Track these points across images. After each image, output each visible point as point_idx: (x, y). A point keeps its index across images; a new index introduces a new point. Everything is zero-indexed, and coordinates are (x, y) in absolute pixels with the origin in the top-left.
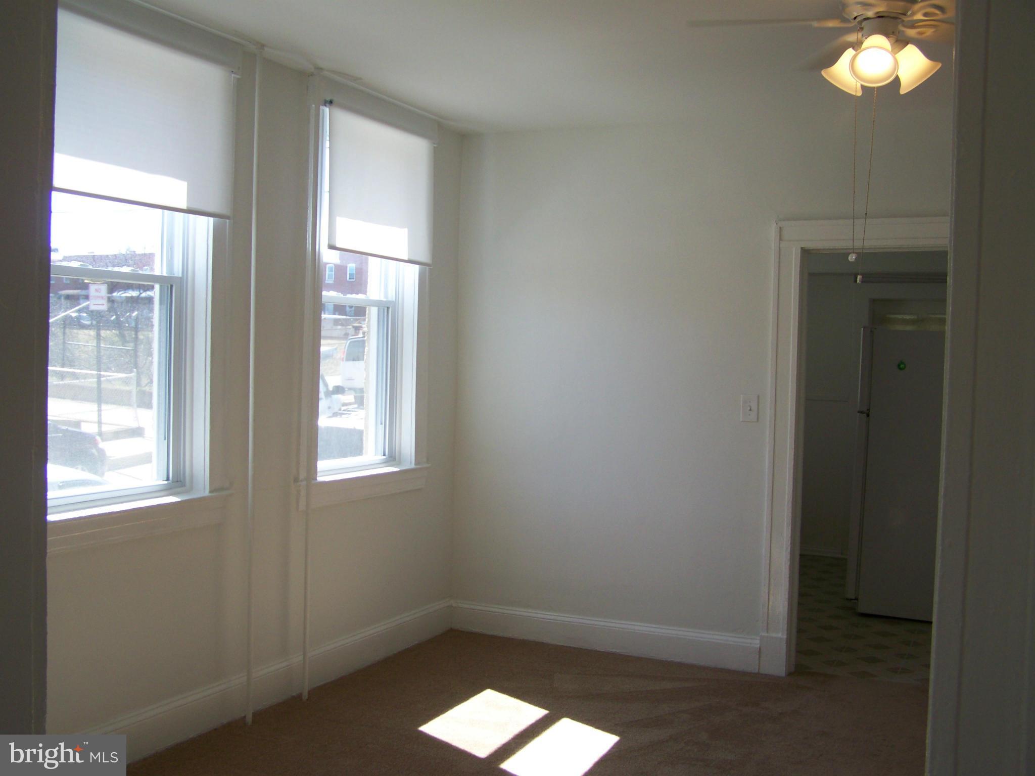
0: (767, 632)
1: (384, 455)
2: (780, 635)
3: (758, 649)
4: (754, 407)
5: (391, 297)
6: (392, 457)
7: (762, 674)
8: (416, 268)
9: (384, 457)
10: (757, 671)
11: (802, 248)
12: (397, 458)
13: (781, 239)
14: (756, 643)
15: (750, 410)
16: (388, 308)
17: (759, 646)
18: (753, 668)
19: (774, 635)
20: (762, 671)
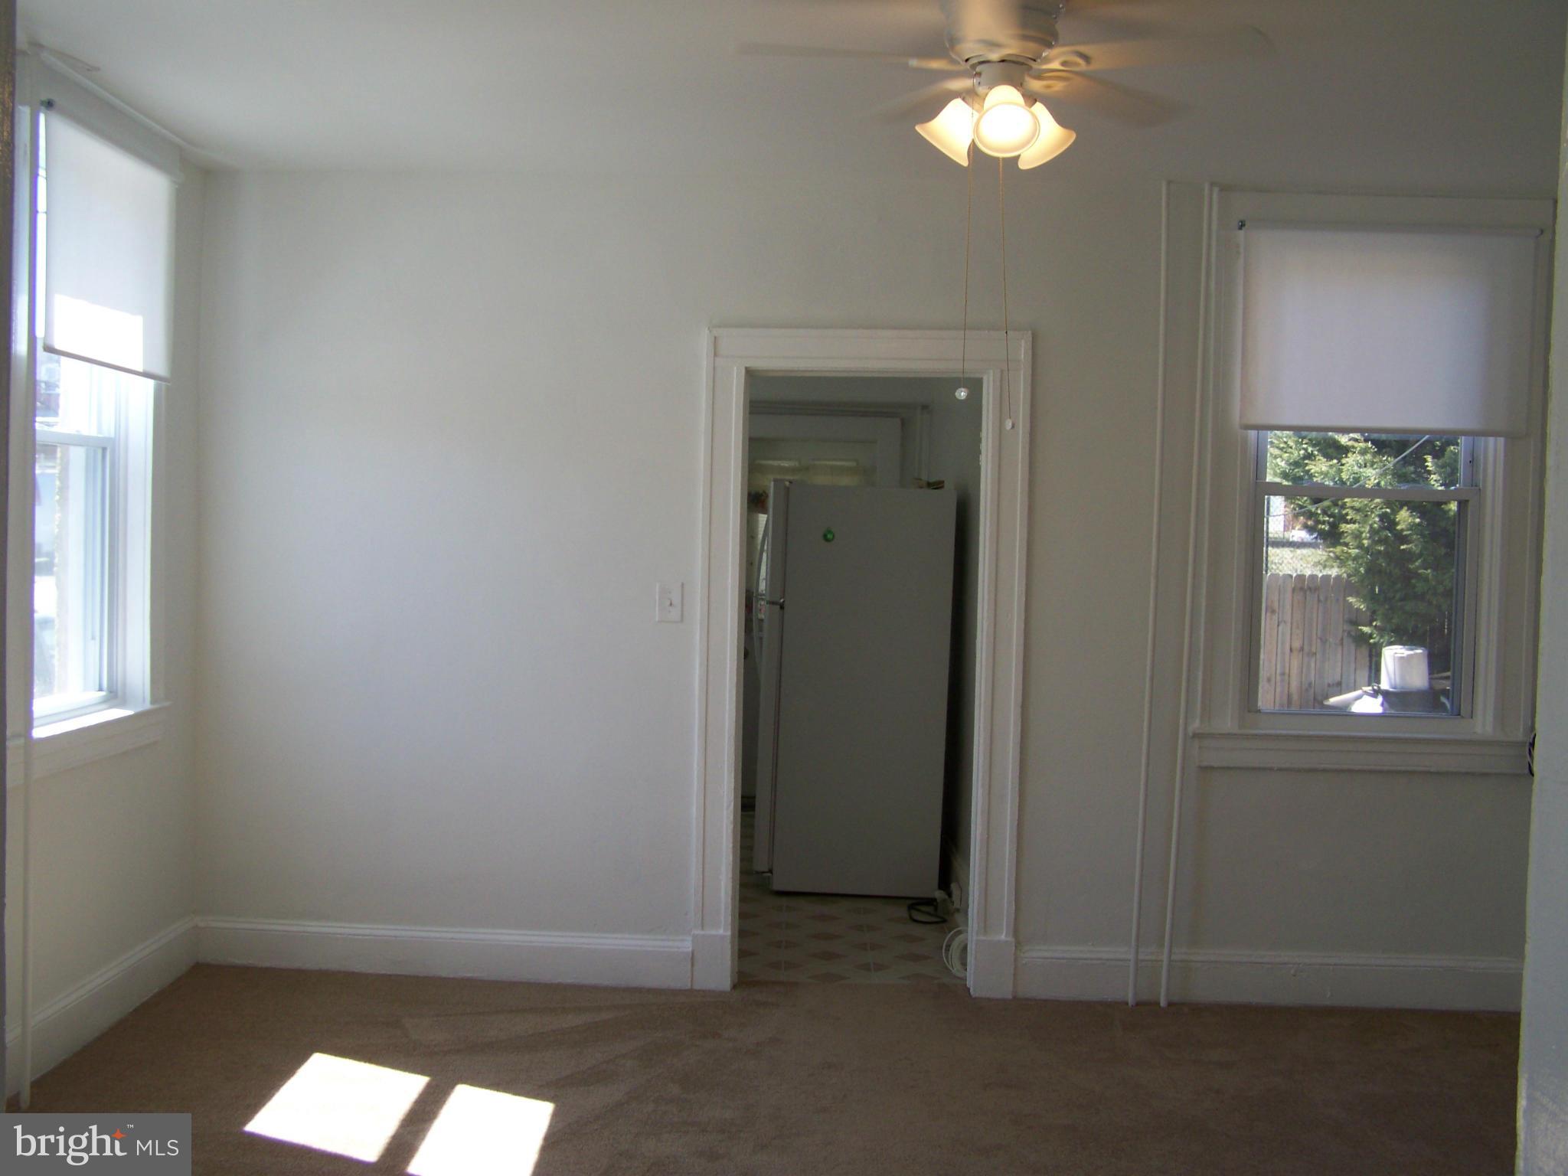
0: (703, 929)
1: (101, 689)
2: (721, 932)
3: (691, 955)
4: (677, 601)
5: (108, 431)
6: (114, 695)
7: (696, 990)
8: (150, 384)
9: (103, 693)
10: (689, 986)
11: (746, 368)
12: (120, 693)
13: (715, 355)
14: (687, 945)
15: (671, 604)
16: (104, 449)
17: (690, 949)
18: (683, 983)
19: (713, 932)
20: (697, 987)
